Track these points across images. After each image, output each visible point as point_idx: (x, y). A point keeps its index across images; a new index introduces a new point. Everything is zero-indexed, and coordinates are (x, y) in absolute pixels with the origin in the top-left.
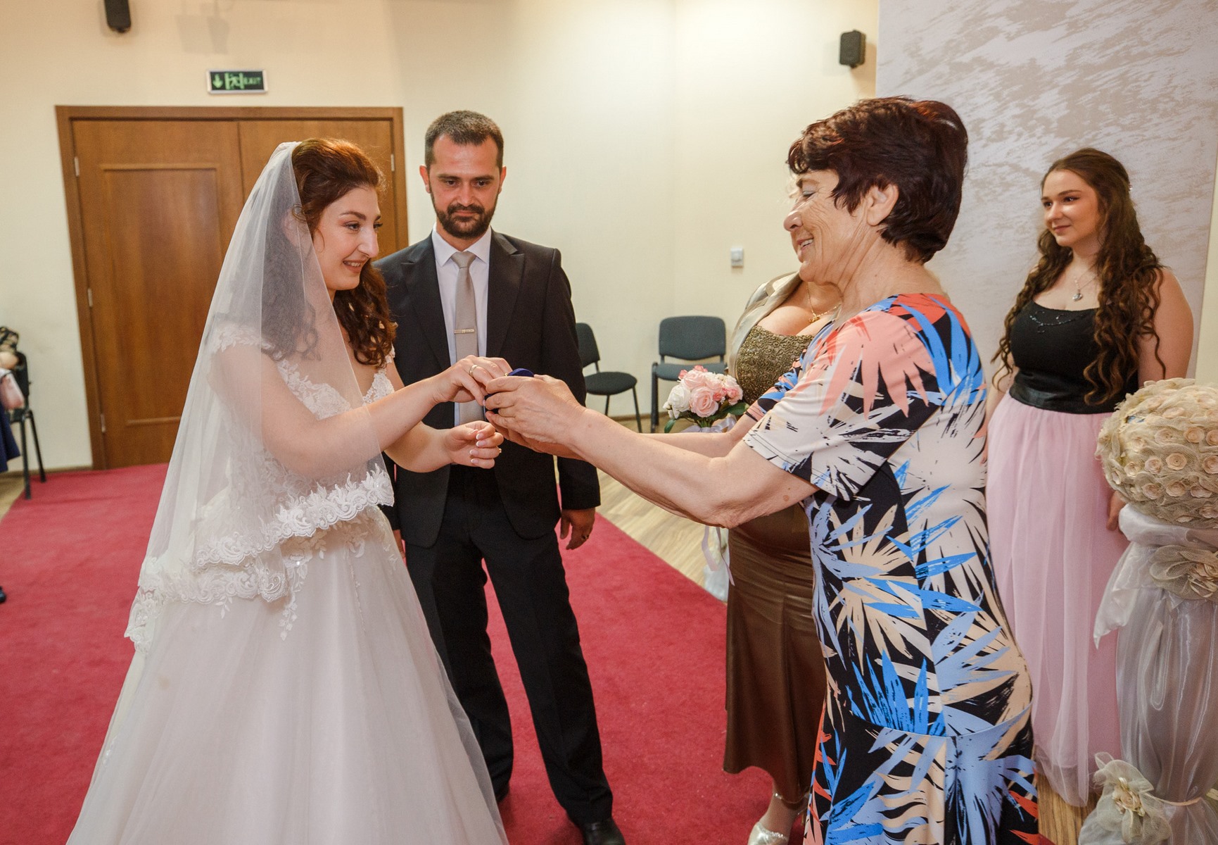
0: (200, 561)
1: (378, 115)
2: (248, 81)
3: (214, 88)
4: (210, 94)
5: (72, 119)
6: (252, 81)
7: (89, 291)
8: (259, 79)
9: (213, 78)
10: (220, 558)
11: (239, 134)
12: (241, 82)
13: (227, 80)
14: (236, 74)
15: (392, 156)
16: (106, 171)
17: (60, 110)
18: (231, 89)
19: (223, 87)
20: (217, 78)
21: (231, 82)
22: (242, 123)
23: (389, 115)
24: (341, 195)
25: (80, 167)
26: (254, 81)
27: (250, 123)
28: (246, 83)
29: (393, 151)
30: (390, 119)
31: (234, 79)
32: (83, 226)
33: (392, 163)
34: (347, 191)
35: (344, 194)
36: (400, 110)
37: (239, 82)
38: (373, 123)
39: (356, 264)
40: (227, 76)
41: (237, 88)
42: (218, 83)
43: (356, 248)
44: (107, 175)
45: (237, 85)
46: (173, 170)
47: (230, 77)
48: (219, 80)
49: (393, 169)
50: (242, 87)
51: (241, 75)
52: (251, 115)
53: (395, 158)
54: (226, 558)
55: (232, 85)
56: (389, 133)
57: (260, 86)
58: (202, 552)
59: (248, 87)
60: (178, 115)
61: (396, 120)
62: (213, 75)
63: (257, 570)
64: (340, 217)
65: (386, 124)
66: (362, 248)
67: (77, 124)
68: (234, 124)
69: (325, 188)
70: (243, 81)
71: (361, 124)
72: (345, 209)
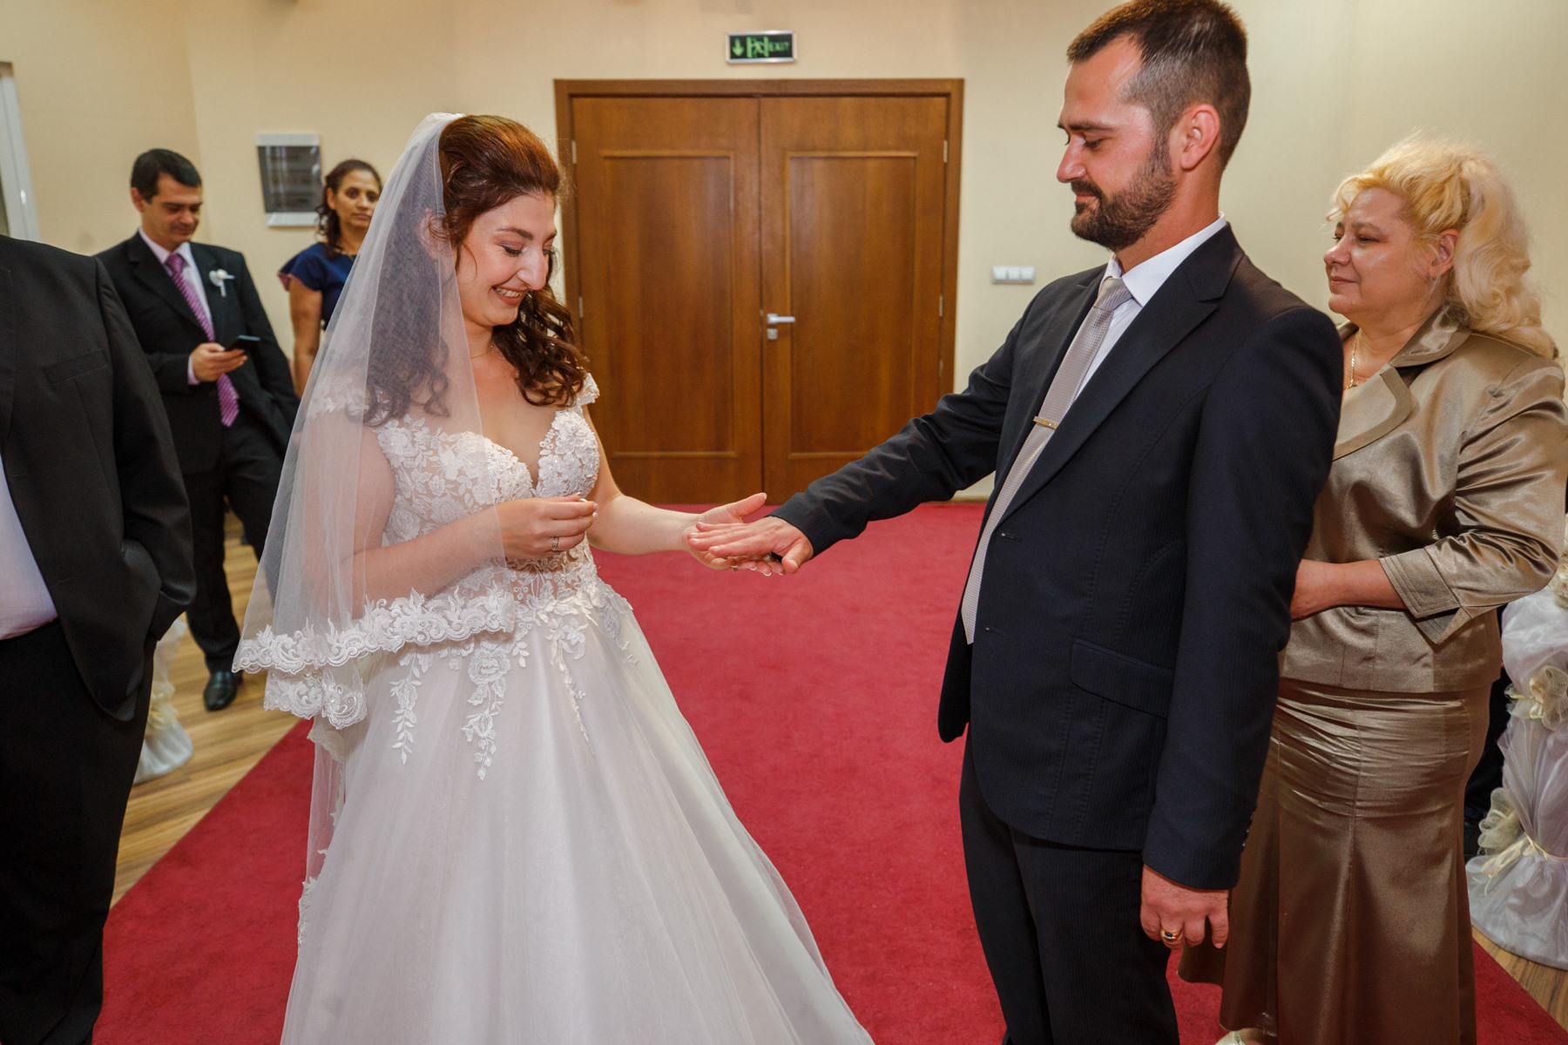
0: (244, 661)
1: (932, 89)
2: (774, 46)
3: (733, 56)
4: (729, 64)
5: (572, 96)
6: (778, 47)
7: (581, 299)
8: (787, 44)
9: (732, 44)
10: (272, 661)
11: (759, 114)
12: (766, 48)
13: (749, 46)
14: (760, 38)
15: (946, 143)
16: (606, 158)
17: (559, 84)
18: (753, 57)
19: (744, 55)
20: (738, 43)
21: (753, 49)
22: (764, 100)
23: (947, 88)
24: (501, 203)
25: (578, 152)
26: (782, 47)
27: (771, 100)
28: (772, 50)
29: (947, 137)
30: (947, 95)
31: (758, 45)
32: (577, 225)
33: (945, 152)
34: (510, 198)
35: (506, 202)
36: (960, 83)
37: (763, 48)
38: (925, 100)
39: (514, 294)
40: (749, 41)
41: (760, 56)
42: (738, 51)
43: (514, 275)
44: (608, 163)
45: (761, 51)
46: (680, 157)
47: (753, 42)
48: (740, 47)
49: (945, 160)
50: (766, 54)
51: (766, 40)
52: (775, 91)
53: (949, 145)
54: (280, 663)
55: (755, 52)
56: (944, 114)
57: (788, 53)
58: (249, 650)
59: (773, 54)
60: (690, 90)
61: (954, 97)
62: (733, 40)
63: (324, 685)
64: (497, 233)
65: (942, 100)
66: (522, 275)
67: (577, 102)
68: (754, 101)
69: (481, 189)
70: (768, 46)
71: (908, 100)
72: (505, 223)
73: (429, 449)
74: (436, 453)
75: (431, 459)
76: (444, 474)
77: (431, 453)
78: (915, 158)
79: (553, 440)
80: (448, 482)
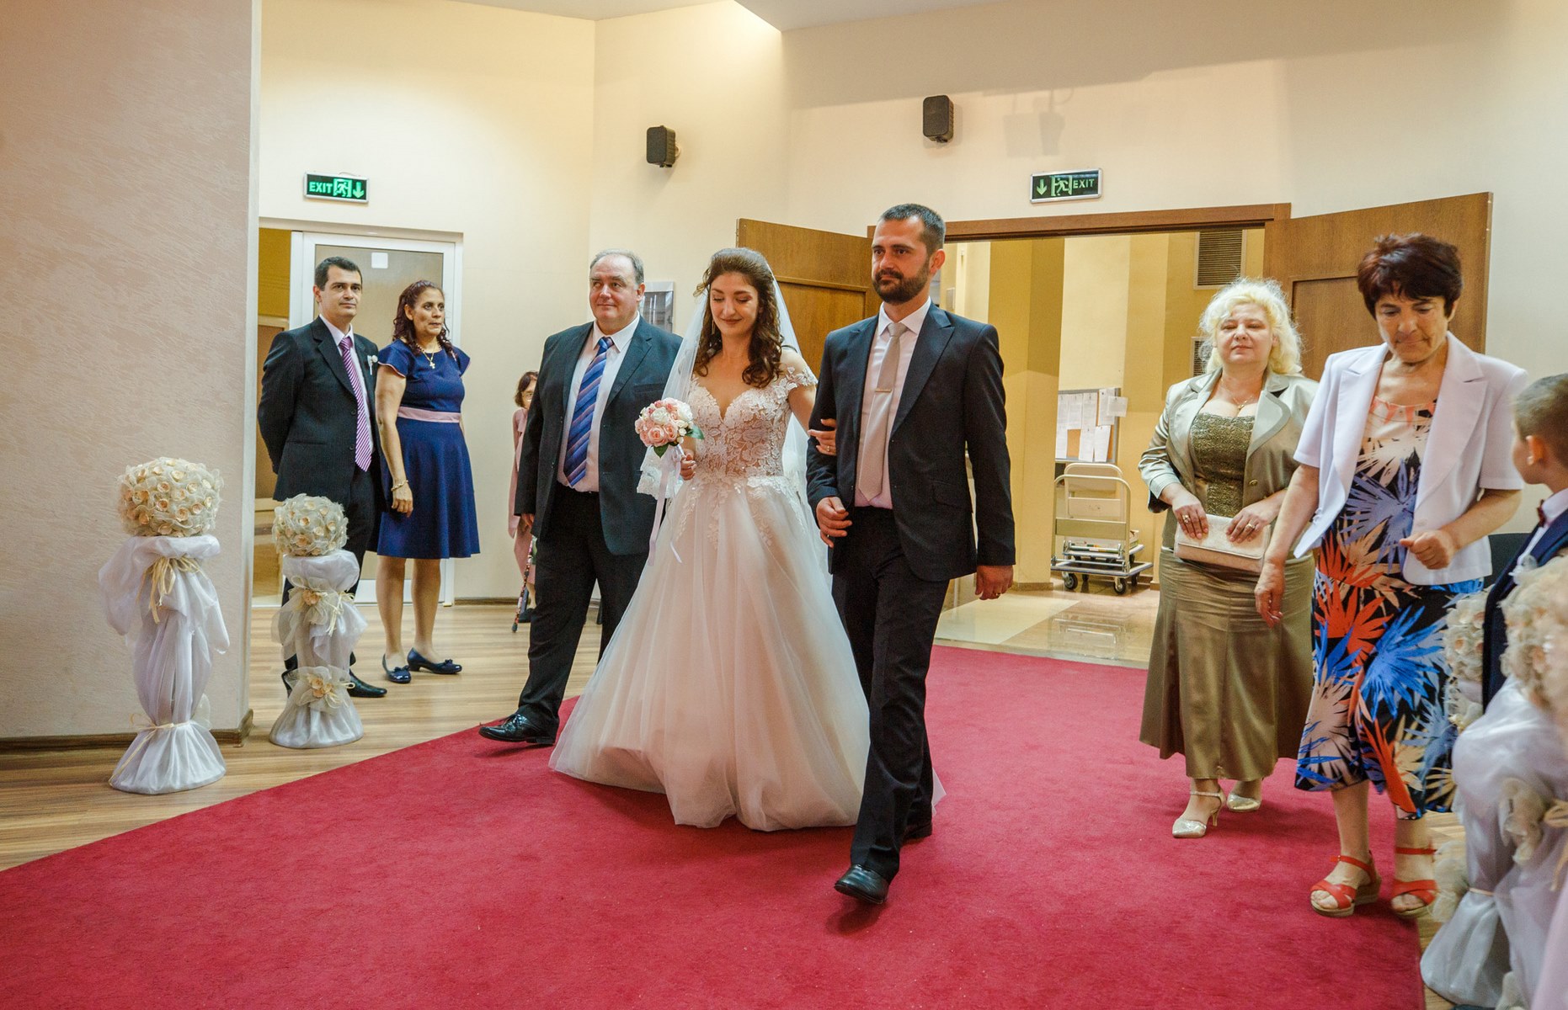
2: (1079, 184)
3: (1036, 195)
4: (1030, 203)
6: (1083, 185)
8: (1092, 181)
9: (1036, 185)
12: (1071, 186)
13: (1053, 185)
14: (1065, 177)
18: (1057, 195)
19: (1047, 194)
20: (1041, 183)
21: (1058, 187)
23: (1270, 213)
26: (1088, 185)
28: (1076, 187)
31: (1062, 184)
36: (1287, 207)
37: (1067, 186)
40: (1053, 180)
41: (1064, 194)
42: (1042, 189)
45: (1065, 190)
47: (1057, 182)
48: (1043, 186)
50: (1071, 192)
51: (1071, 179)
52: (1078, 226)
55: (1059, 191)
57: (1093, 188)
59: (1077, 192)
60: (992, 231)
62: (1036, 180)
70: (1073, 184)
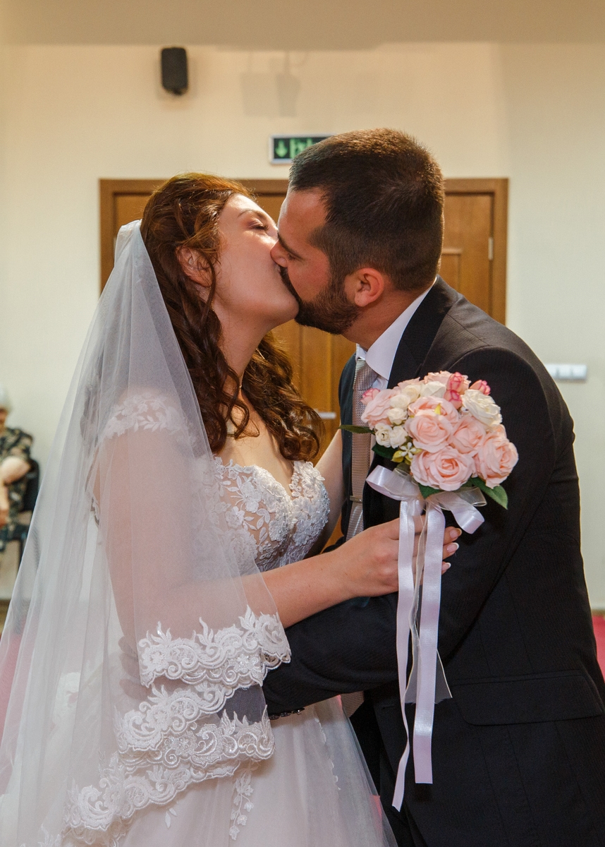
1: (475, 189)
3: (276, 156)
4: (272, 164)
5: (116, 194)
9: (276, 146)
13: (293, 147)
14: (303, 140)
15: (490, 241)
17: (103, 184)
19: (287, 156)
20: (281, 145)
21: (297, 149)
23: (491, 187)
29: (492, 234)
30: (491, 194)
31: (301, 146)
33: (490, 249)
36: (505, 182)
38: (468, 199)
40: (292, 143)
42: (282, 151)
47: (296, 144)
48: (283, 147)
49: (490, 256)
51: (309, 141)
53: (494, 242)
56: (488, 212)
61: (499, 194)
62: (276, 142)
65: (485, 200)
67: (121, 200)
73: (226, 478)
74: (234, 484)
75: (229, 489)
76: (244, 506)
77: (229, 483)
78: (459, 255)
79: (299, 483)
80: (248, 513)
